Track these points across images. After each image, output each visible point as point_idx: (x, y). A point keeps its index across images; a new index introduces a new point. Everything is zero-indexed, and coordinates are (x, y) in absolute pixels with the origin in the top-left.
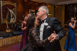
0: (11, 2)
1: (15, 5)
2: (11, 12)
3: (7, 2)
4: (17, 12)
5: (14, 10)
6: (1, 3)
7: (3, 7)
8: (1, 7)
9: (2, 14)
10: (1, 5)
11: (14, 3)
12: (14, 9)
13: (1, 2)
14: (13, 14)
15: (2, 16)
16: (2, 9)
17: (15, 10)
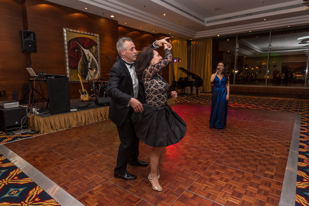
0: (87, 32)
1: (96, 38)
2: (88, 55)
3: (78, 32)
4: (101, 54)
5: (94, 51)
6: (65, 35)
7: (69, 43)
8: (66, 43)
9: (67, 60)
10: (66, 39)
11: (94, 33)
12: (94, 47)
13: (65, 31)
14: (93, 59)
15: (67, 64)
16: (66, 47)
17: (96, 51)
